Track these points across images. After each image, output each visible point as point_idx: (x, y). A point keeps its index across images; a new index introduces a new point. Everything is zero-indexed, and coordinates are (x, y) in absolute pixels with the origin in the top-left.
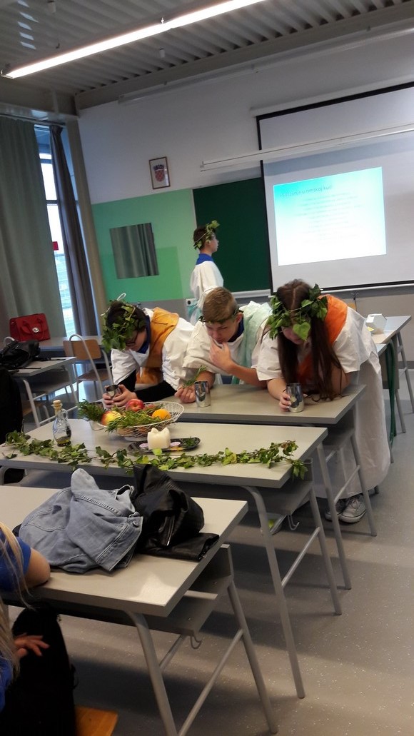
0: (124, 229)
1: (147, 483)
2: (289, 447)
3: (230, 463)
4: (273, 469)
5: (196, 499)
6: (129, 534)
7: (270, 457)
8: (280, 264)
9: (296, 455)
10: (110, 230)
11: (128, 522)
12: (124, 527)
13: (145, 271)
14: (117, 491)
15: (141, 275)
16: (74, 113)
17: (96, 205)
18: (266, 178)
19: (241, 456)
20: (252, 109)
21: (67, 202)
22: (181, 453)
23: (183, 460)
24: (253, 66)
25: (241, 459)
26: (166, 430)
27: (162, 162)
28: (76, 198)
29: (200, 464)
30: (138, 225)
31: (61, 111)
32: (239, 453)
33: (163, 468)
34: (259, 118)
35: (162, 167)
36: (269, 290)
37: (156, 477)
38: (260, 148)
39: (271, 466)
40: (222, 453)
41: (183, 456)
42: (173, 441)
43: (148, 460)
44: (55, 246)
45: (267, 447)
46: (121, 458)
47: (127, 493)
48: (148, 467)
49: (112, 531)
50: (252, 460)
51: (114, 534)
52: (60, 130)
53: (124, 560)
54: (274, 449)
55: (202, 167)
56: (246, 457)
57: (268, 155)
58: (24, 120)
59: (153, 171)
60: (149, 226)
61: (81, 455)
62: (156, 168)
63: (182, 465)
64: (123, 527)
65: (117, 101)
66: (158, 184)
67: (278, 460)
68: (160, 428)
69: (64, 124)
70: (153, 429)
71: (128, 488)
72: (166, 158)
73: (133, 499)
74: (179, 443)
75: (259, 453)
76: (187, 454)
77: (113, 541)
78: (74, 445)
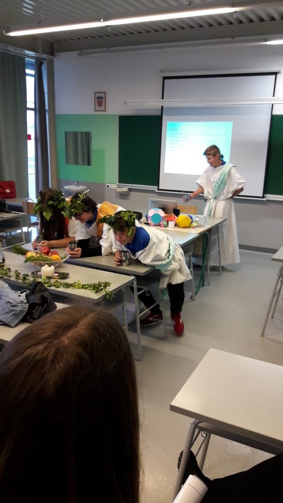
0: (76, 133)
1: (37, 289)
2: (107, 284)
3: (78, 288)
4: (97, 294)
5: (55, 303)
6: (22, 311)
7: (96, 288)
8: (165, 172)
9: (110, 289)
10: (66, 132)
11: (21, 306)
12: (19, 309)
13: (86, 163)
14: (20, 292)
15: (84, 164)
16: (52, 54)
17: (60, 115)
18: (164, 117)
19: (85, 285)
20: (161, 71)
21: (40, 110)
22: (56, 280)
23: (56, 283)
24: (162, 48)
25: (84, 287)
26: (53, 267)
27: (102, 95)
28: (47, 108)
29: (63, 286)
30: (86, 132)
31: (44, 52)
32: (84, 284)
33: (46, 285)
34: (165, 78)
35: (102, 98)
36: (157, 187)
37: (42, 288)
38: (163, 98)
39: (96, 292)
40: (76, 283)
41: (57, 282)
42: (55, 273)
43: (40, 280)
44: (29, 137)
45: (97, 282)
46: (24, 278)
47: (25, 293)
48: (39, 283)
49: (14, 310)
50: (89, 288)
51: (14, 312)
52: (42, 64)
53: (18, 323)
54: (100, 285)
55: (125, 103)
56: (87, 286)
57: (167, 103)
58: (18, 55)
59: (96, 99)
60: (87, 136)
61: (6, 274)
62: (98, 98)
63: (54, 286)
64: (18, 309)
65: (78, 52)
66: (98, 108)
67: (101, 290)
68: (50, 265)
69: (44, 60)
70: (46, 265)
71: (26, 291)
72: (105, 93)
73: (27, 296)
74: (58, 275)
75: (93, 285)
76: (59, 281)
77: (14, 314)
78: (5, 268)
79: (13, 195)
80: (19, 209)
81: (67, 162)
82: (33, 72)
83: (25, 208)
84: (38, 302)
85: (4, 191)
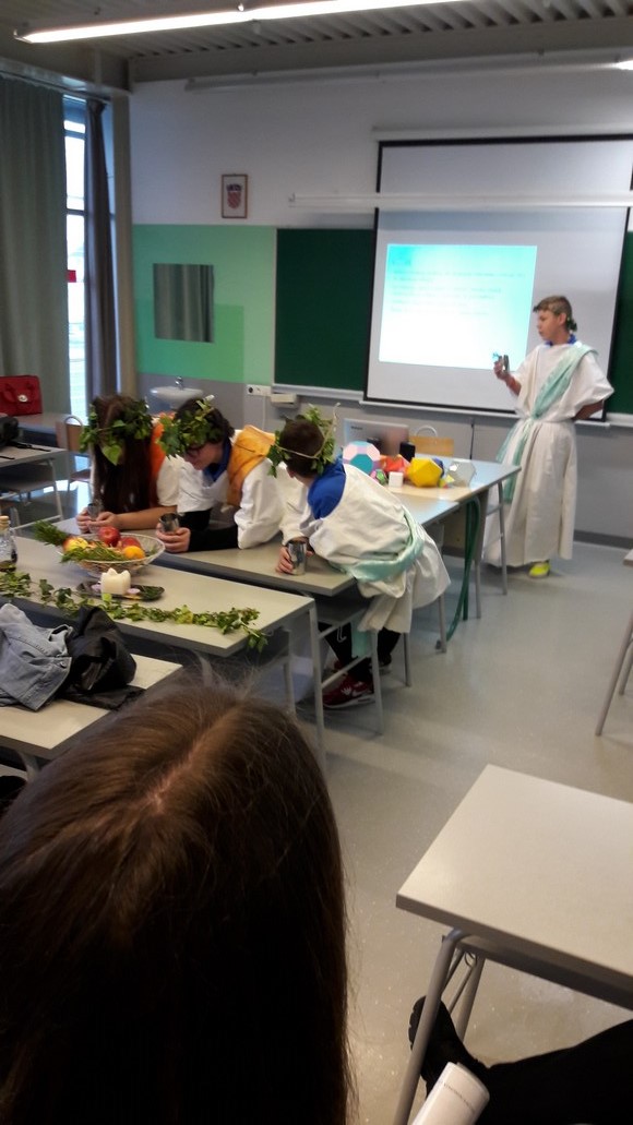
0: (178, 268)
1: (90, 625)
2: (250, 615)
3: (185, 622)
4: (227, 636)
5: (133, 655)
6: (56, 675)
7: (226, 622)
8: (381, 359)
9: (257, 625)
10: (156, 267)
11: (55, 662)
12: (50, 668)
13: (201, 336)
14: (52, 630)
15: (195, 339)
16: (126, 86)
17: (144, 227)
18: (381, 233)
19: (200, 616)
20: (375, 129)
21: (97, 215)
22: (134, 603)
23: (134, 611)
24: (377, 74)
25: (197, 620)
26: (126, 574)
27: (239, 181)
28: (112, 210)
29: (151, 618)
30: (202, 267)
31: (106, 82)
32: (199, 613)
33: (111, 615)
34: (383, 144)
35: (238, 187)
36: (362, 393)
37: (102, 622)
38: (378, 190)
39: (226, 632)
40: (179, 610)
41: (135, 607)
42: (132, 587)
43: (96, 603)
44: (72, 276)
45: (227, 610)
46: (62, 599)
47: (63, 633)
48: (97, 609)
49: (38, 672)
50: (209, 623)
51: (39, 676)
52: (101, 107)
53: (49, 700)
54: (234, 616)
55: (291, 200)
56: (204, 619)
57: (388, 201)
58: (49, 87)
59: (226, 192)
60: (205, 275)
61: (20, 587)
62: (231, 188)
63: (130, 616)
64: (48, 669)
65: (184, 82)
66: (229, 211)
67: (238, 627)
68: (120, 569)
69: (107, 98)
70: (111, 570)
71: (65, 628)
72: (246, 176)
73: (68, 640)
74: (138, 591)
75: (218, 616)
76: (141, 605)
77: (39, 681)
78: (18, 574)
79: (34, 408)
80: (47, 439)
81: (159, 334)
82: (81, 128)
83: (62, 438)
84: (93, 655)
85: (15, 396)
